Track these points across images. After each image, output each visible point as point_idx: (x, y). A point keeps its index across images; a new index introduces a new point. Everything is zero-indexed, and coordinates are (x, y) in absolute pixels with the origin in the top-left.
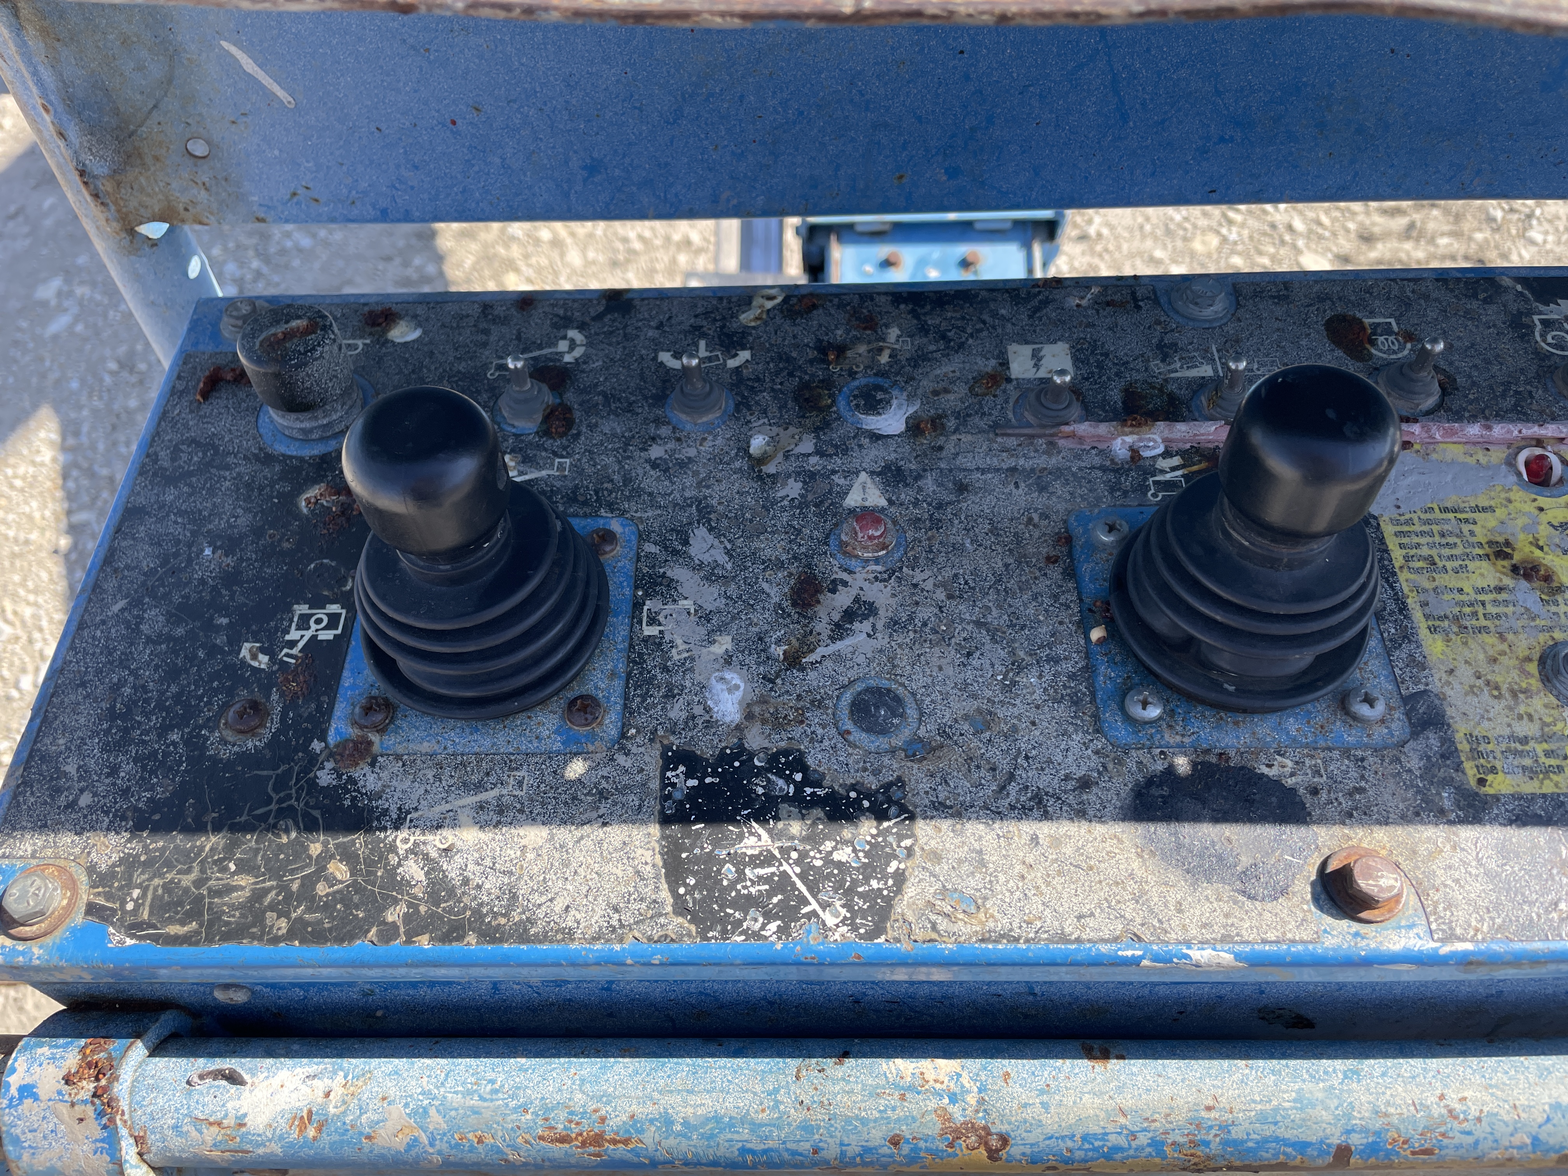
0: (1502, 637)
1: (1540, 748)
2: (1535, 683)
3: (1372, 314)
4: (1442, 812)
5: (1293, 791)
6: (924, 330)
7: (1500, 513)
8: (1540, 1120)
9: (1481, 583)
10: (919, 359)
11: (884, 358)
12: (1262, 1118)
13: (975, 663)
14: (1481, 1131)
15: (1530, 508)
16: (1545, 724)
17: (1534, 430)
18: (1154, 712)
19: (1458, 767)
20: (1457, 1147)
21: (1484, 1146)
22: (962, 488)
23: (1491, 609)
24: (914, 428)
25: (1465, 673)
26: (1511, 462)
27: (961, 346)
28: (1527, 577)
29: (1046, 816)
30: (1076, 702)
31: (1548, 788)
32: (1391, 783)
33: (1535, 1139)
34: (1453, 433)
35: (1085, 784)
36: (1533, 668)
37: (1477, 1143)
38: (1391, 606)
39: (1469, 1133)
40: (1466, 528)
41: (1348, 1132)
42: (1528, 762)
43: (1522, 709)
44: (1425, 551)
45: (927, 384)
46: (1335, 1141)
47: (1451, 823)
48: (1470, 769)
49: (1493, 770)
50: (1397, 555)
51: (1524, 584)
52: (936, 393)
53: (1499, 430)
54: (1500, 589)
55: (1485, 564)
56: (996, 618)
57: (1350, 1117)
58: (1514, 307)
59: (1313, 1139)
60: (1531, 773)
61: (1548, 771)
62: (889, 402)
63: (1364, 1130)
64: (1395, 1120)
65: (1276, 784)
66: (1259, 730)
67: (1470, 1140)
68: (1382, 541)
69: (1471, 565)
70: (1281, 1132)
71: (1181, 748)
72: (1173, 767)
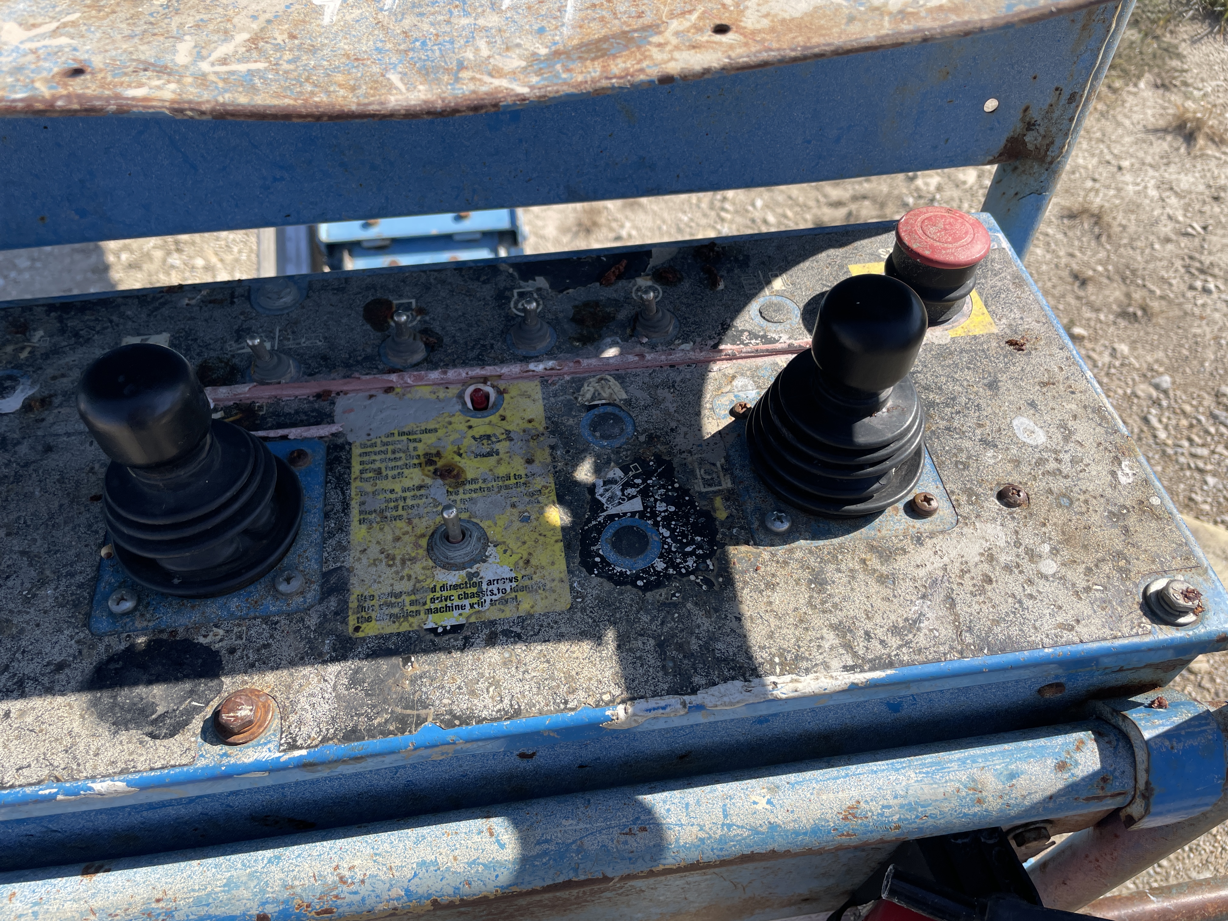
0: (410, 522)
1: (407, 599)
2: (422, 552)
3: (401, 296)
4: (321, 655)
5: (217, 652)
6: (62, 331)
7: (440, 433)
8: (409, 876)
9: (408, 483)
10: (55, 351)
11: (24, 355)
12: (198, 902)
13: (10, 583)
14: (364, 890)
15: (463, 427)
16: (418, 581)
17: (477, 371)
18: (128, 605)
19: (345, 621)
20: (350, 905)
21: (370, 902)
22: (49, 449)
23: (410, 502)
24: (27, 407)
25: (374, 551)
26: (461, 396)
27: (88, 340)
28: (442, 476)
29: (23, 695)
30: (76, 605)
31: (405, 627)
32: (291, 639)
33: (407, 891)
34: (421, 379)
35: (60, 667)
36: (424, 542)
37: (363, 899)
38: (339, 507)
39: (356, 893)
40: (412, 445)
41: (263, 904)
42: (396, 610)
43: (406, 572)
44: (377, 465)
45: (50, 371)
46: (254, 912)
47: (324, 662)
48: (352, 621)
49: (369, 620)
50: (356, 468)
51: (440, 481)
52: (54, 378)
53: (452, 374)
54: (420, 487)
55: (417, 470)
56: (39, 547)
57: (263, 891)
58: (502, 285)
59: (238, 913)
60: (394, 618)
61: (407, 615)
62: (14, 389)
63: (275, 901)
64: (299, 890)
65: (207, 649)
66: (208, 610)
67: (357, 898)
68: (349, 461)
69: (406, 472)
70: (213, 911)
71: (144, 631)
72: (133, 645)
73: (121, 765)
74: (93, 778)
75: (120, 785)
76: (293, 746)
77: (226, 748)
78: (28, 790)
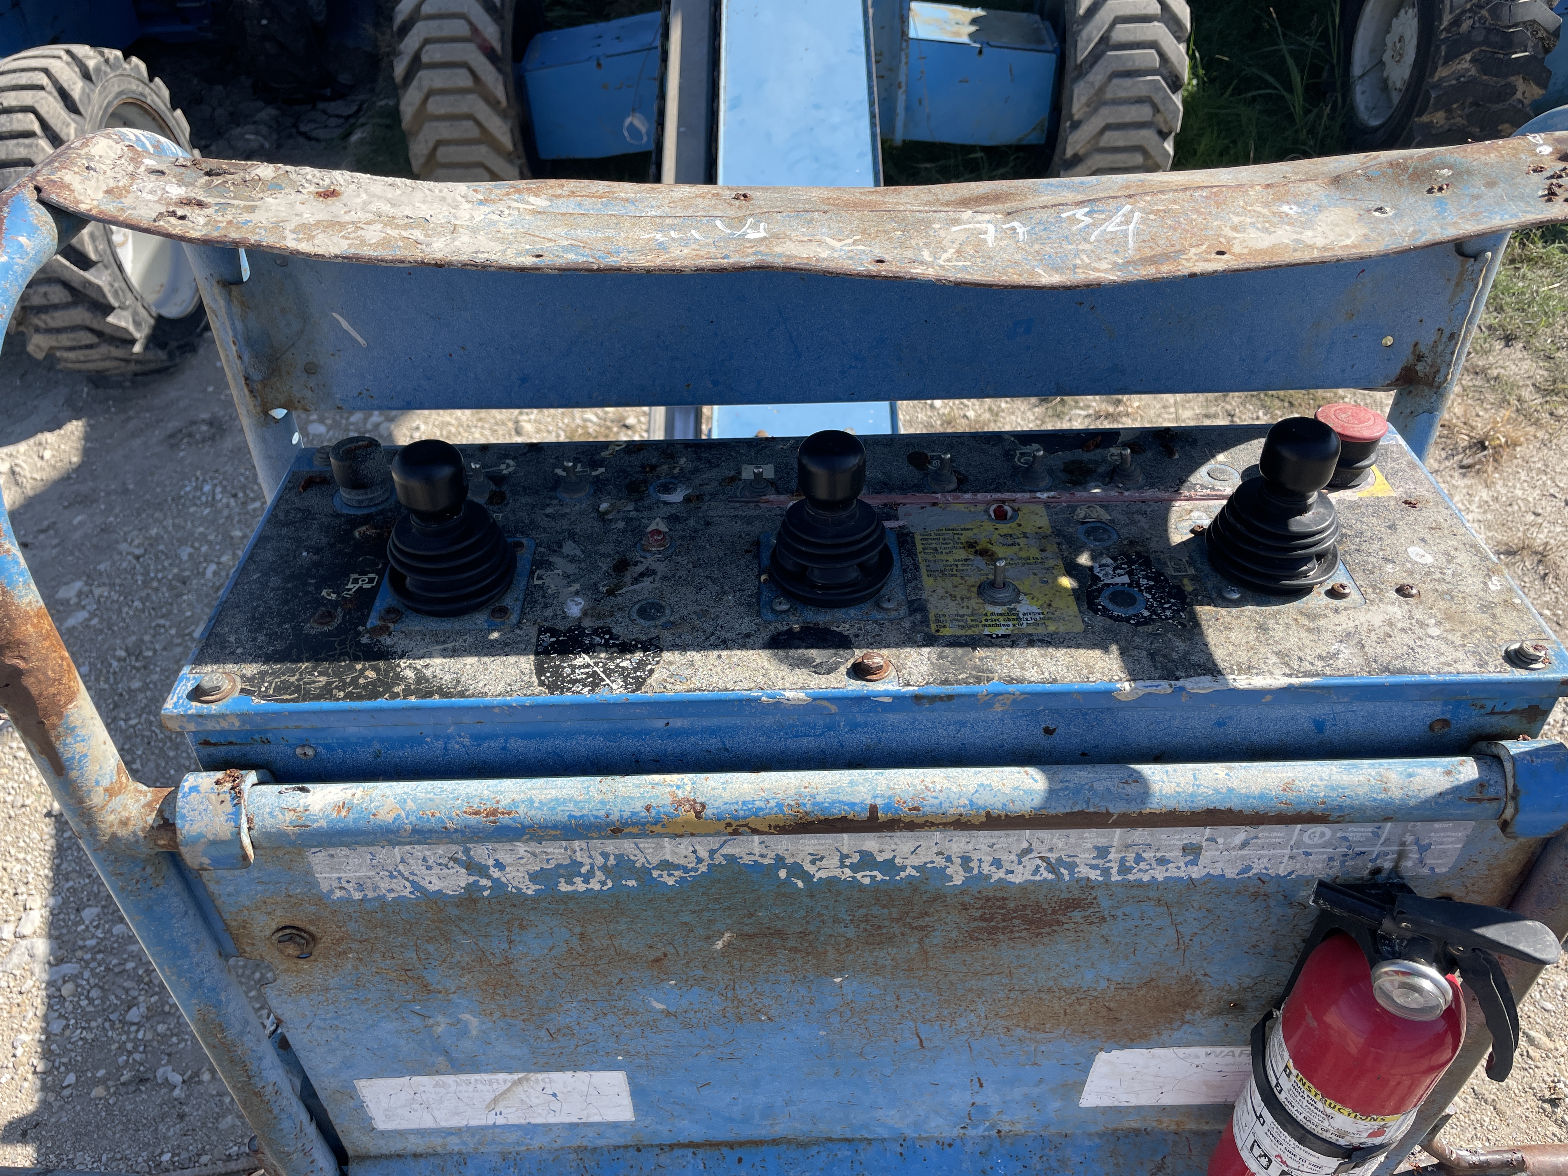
0: (962, 578)
1: (969, 619)
2: (974, 595)
3: (933, 451)
4: (916, 642)
5: (847, 636)
6: (699, 459)
7: (975, 531)
8: (973, 791)
9: (957, 557)
10: (696, 471)
11: (676, 471)
12: (832, 791)
13: (703, 592)
14: (942, 797)
15: (991, 528)
16: (973, 609)
17: (998, 496)
18: (784, 607)
19: (928, 626)
20: (932, 806)
21: (946, 805)
22: (708, 524)
23: (960, 567)
24: (687, 500)
25: (941, 592)
26: (987, 511)
27: (718, 466)
28: (981, 555)
29: (727, 648)
30: (749, 605)
31: (969, 633)
32: (894, 633)
33: (971, 801)
34: (958, 498)
35: (748, 636)
36: (975, 589)
37: (941, 803)
38: (912, 567)
39: (936, 798)
40: (956, 537)
41: (875, 797)
42: (962, 623)
43: (964, 604)
44: (934, 546)
45: (697, 481)
46: (868, 802)
47: (919, 646)
48: (933, 627)
49: (945, 627)
50: (919, 547)
51: (979, 558)
52: (701, 485)
53: (979, 496)
54: (966, 560)
55: (962, 550)
56: (716, 574)
57: (874, 789)
58: (1007, 448)
59: (857, 801)
60: (963, 627)
61: (970, 627)
62: (676, 489)
63: (883, 796)
64: (898, 791)
65: (840, 634)
66: (836, 615)
67: (937, 802)
68: (914, 542)
69: (955, 551)
70: (842, 798)
71: (797, 622)
72: (791, 629)
73: (800, 685)
74: (784, 690)
75: (801, 695)
76: (908, 684)
77: (864, 683)
78: (744, 693)
